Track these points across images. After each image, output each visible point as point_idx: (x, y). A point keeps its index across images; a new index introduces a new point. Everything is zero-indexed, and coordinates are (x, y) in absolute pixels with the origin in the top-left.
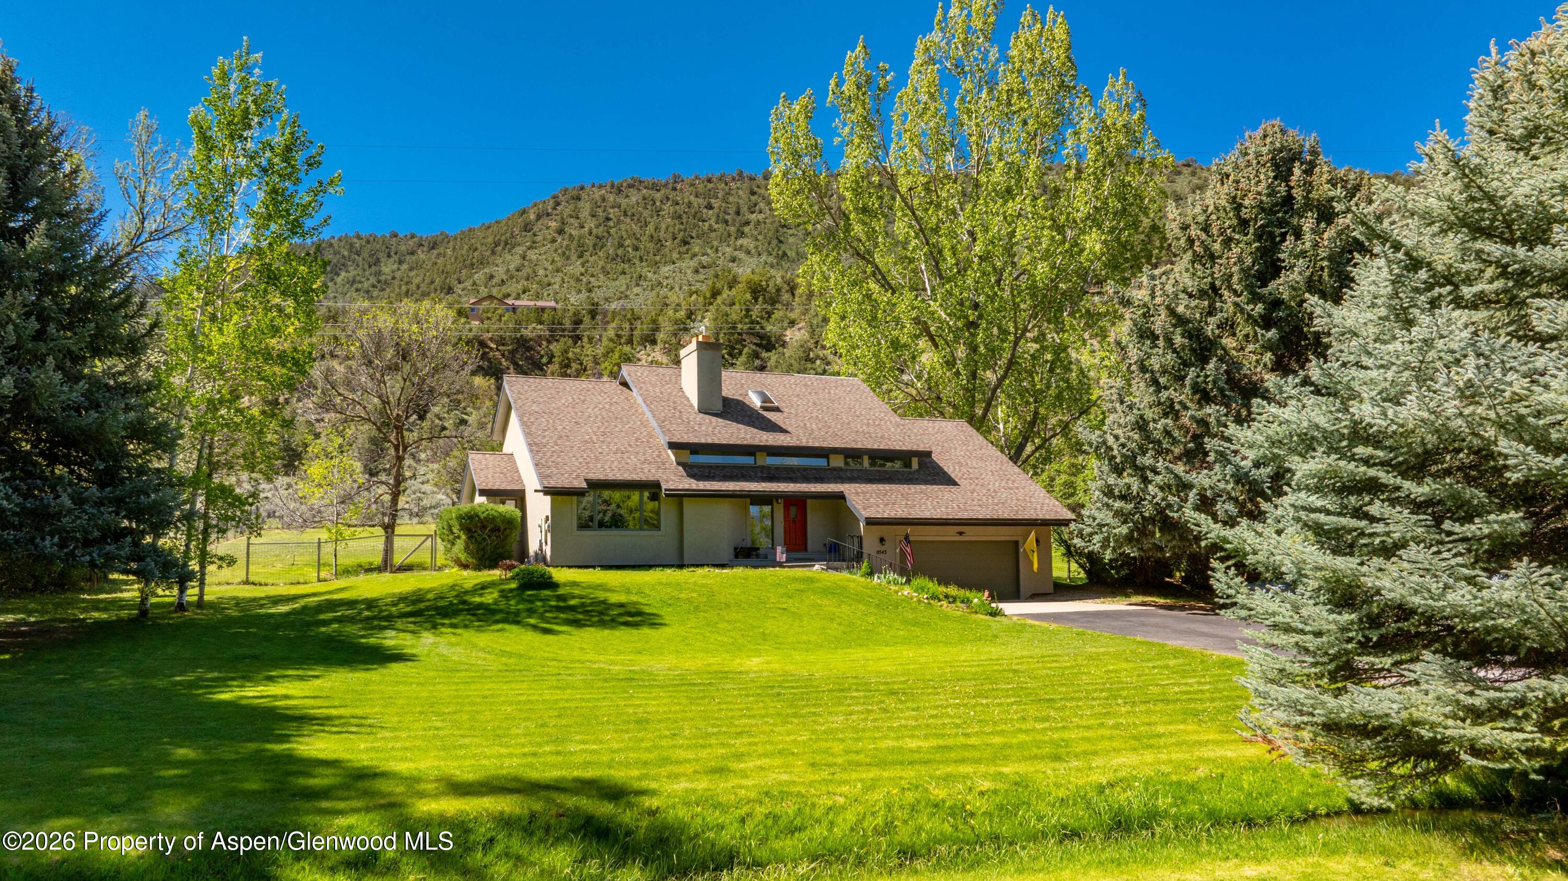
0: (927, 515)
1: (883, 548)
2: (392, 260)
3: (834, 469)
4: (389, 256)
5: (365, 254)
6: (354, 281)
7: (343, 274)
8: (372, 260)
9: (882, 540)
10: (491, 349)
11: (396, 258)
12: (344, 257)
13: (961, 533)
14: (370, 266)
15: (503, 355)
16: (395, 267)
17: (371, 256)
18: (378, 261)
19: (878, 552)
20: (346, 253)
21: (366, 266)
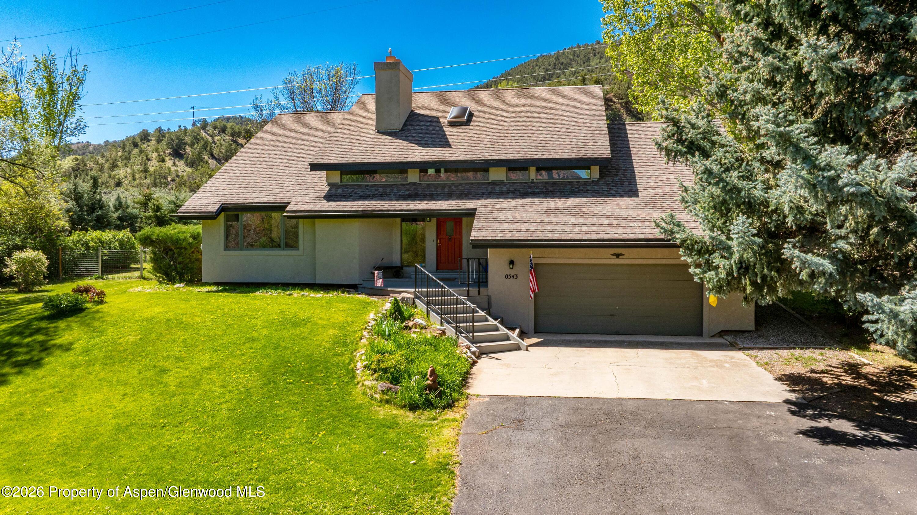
0: (556, 235)
1: (512, 273)
2: (596, 57)
3: (494, 183)
4: (595, 55)
5: (582, 56)
6: (575, 72)
7: (570, 69)
8: (585, 59)
9: (512, 262)
10: (614, 102)
11: (598, 56)
12: (570, 59)
13: (618, 256)
14: (584, 63)
15: (622, 106)
16: (598, 61)
17: (585, 56)
18: (589, 59)
19: (507, 276)
20: (571, 57)
21: (582, 63)
